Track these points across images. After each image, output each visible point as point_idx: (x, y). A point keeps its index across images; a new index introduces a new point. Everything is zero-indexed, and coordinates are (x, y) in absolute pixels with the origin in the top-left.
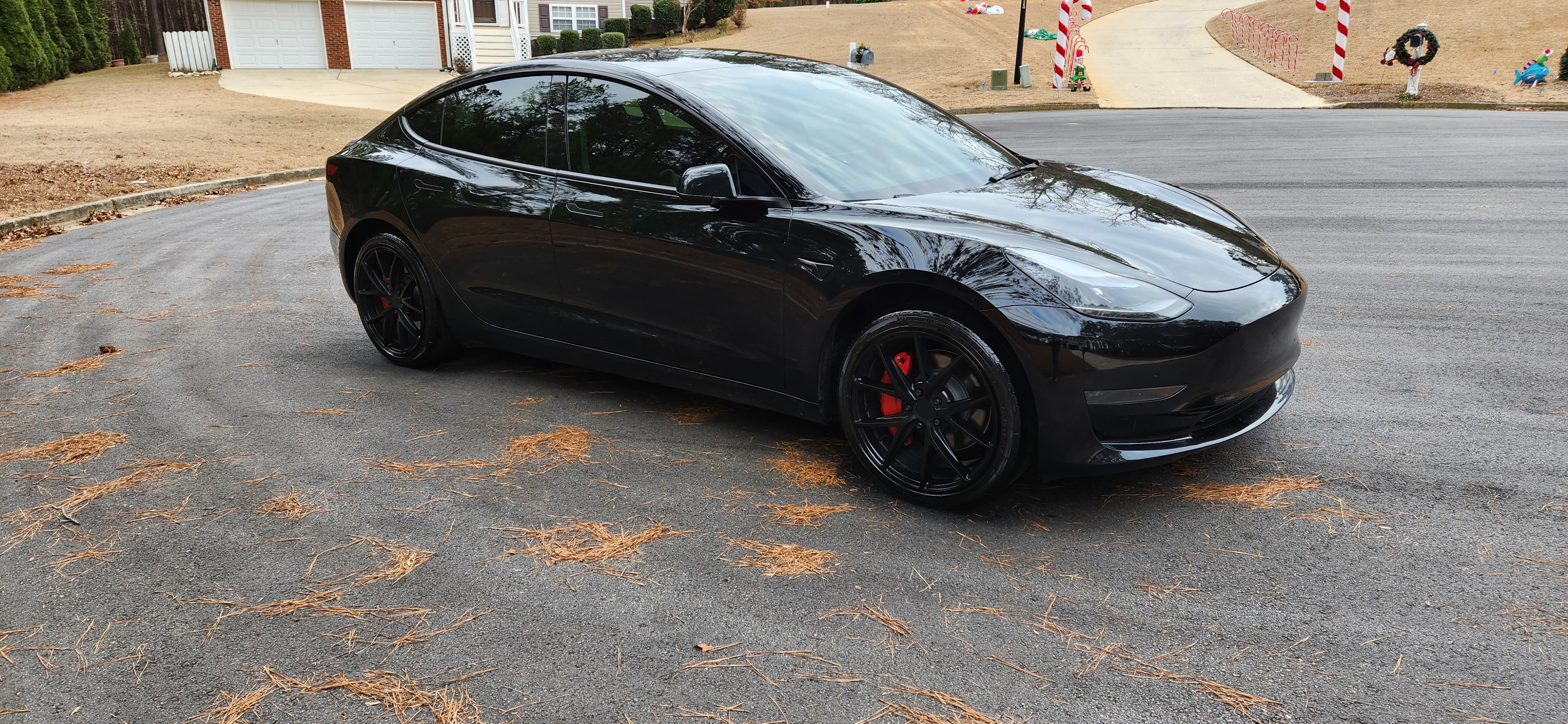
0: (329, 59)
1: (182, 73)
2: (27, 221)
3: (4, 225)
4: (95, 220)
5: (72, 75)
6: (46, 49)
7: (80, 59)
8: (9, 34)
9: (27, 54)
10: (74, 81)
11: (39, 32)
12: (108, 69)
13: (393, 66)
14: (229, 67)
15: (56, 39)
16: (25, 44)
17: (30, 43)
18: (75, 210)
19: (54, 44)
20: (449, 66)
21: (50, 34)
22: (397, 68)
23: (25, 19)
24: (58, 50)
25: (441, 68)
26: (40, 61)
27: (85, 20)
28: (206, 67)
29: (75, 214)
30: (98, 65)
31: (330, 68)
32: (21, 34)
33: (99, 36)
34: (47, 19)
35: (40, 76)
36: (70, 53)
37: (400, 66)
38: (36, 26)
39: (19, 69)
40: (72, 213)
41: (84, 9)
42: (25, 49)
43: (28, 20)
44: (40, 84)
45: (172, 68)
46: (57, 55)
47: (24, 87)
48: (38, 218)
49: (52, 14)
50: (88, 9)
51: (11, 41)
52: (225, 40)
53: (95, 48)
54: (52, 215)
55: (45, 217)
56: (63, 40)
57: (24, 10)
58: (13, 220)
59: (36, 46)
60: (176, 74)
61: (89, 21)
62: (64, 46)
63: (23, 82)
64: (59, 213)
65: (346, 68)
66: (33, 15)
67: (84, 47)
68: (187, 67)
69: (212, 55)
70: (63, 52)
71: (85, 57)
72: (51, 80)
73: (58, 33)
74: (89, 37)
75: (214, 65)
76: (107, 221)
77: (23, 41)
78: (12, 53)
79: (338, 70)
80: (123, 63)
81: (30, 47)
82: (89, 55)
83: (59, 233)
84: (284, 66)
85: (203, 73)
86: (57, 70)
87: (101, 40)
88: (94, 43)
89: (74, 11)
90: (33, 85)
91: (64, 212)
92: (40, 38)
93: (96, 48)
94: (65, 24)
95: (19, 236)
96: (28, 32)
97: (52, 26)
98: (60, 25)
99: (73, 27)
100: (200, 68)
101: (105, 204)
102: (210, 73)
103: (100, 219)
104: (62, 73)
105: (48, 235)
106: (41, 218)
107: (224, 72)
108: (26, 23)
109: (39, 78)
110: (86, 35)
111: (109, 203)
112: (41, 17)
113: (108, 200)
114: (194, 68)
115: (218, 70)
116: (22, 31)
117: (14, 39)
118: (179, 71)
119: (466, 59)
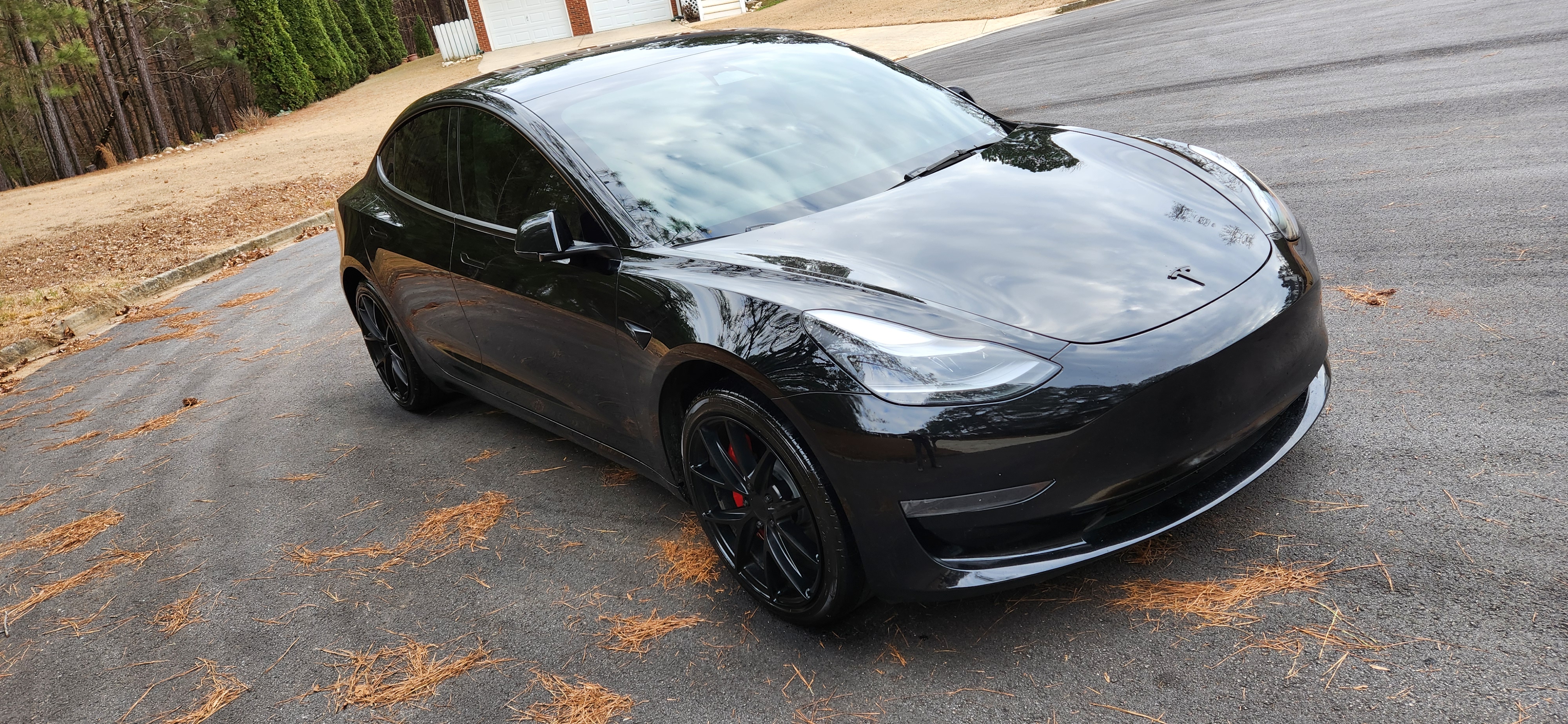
0: (572, 27)
1: (452, 62)
2: (248, 245)
3: (226, 253)
4: (306, 236)
5: (372, 76)
6: (345, 57)
7: (377, 60)
8: (312, 49)
9: (328, 65)
10: (374, 80)
11: (337, 42)
12: (405, 64)
13: (630, 24)
14: (490, 50)
15: (353, 47)
16: (326, 56)
17: (330, 55)
18: (292, 228)
19: (352, 52)
20: (680, 15)
21: (348, 43)
22: (634, 25)
23: (323, 34)
24: (355, 57)
25: (672, 17)
26: (339, 70)
27: (378, 24)
28: (472, 53)
29: (293, 232)
30: (394, 63)
31: (575, 35)
32: (321, 48)
33: (393, 36)
34: (344, 30)
35: (341, 83)
36: (366, 57)
37: (636, 23)
38: (334, 38)
39: (323, 79)
40: (289, 231)
41: (377, 13)
42: (326, 61)
43: (325, 34)
44: (344, 90)
45: (444, 58)
46: (355, 61)
47: (330, 95)
48: (258, 241)
49: (348, 25)
50: (380, 13)
51: (314, 56)
52: (483, 25)
53: (390, 48)
54: (271, 236)
55: (264, 239)
56: (360, 47)
57: (322, 26)
58: (234, 247)
59: (334, 57)
60: (449, 63)
61: (382, 24)
62: (361, 52)
63: (328, 91)
64: (277, 233)
65: (588, 33)
66: (329, 29)
67: (379, 49)
68: (456, 55)
69: (475, 41)
70: (360, 58)
71: (381, 58)
72: (352, 85)
73: (354, 41)
74: (383, 38)
75: (478, 50)
76: (315, 236)
77: (324, 54)
78: (316, 66)
79: (582, 37)
80: (416, 57)
81: (329, 58)
82: (385, 56)
83: (267, 255)
84: (536, 41)
85: (468, 59)
86: (357, 74)
87: (395, 39)
88: (389, 43)
89: (368, 18)
90: (337, 92)
91: (282, 232)
92: (338, 49)
93: (392, 48)
94: (361, 31)
95: (235, 263)
96: (326, 46)
97: (349, 35)
98: (355, 31)
99: (369, 32)
100: (467, 54)
101: (320, 218)
102: (474, 58)
103: (310, 235)
104: (362, 77)
105: (257, 259)
106: (260, 241)
107: (486, 55)
108: (325, 38)
109: (341, 85)
110: (381, 37)
111: (324, 216)
112: (337, 29)
113: (323, 214)
114: (462, 56)
115: (480, 54)
116: (322, 45)
117: (316, 54)
118: (451, 60)
119: (694, 5)
